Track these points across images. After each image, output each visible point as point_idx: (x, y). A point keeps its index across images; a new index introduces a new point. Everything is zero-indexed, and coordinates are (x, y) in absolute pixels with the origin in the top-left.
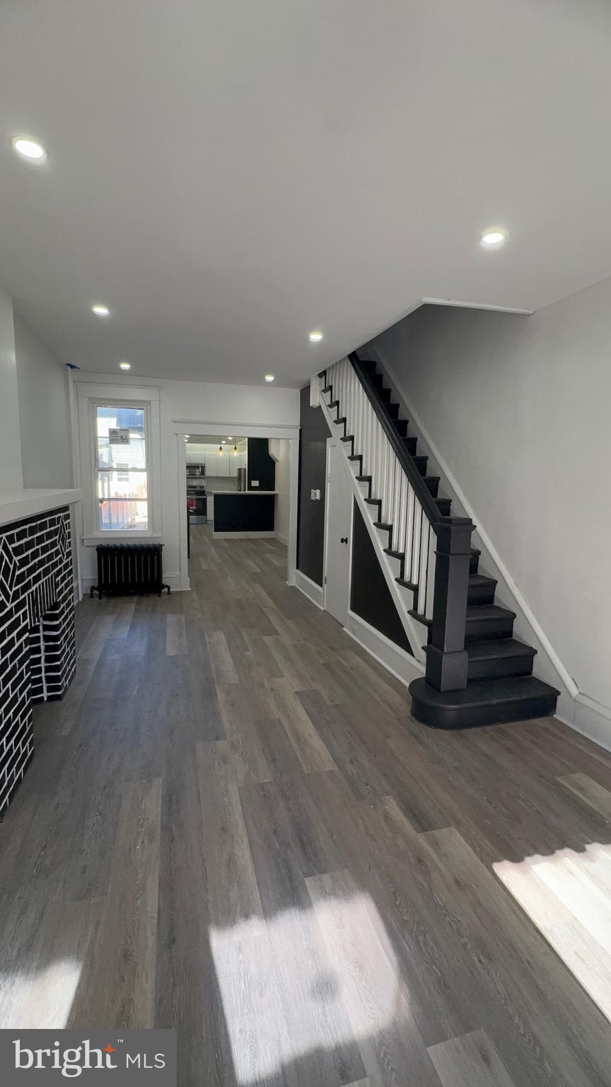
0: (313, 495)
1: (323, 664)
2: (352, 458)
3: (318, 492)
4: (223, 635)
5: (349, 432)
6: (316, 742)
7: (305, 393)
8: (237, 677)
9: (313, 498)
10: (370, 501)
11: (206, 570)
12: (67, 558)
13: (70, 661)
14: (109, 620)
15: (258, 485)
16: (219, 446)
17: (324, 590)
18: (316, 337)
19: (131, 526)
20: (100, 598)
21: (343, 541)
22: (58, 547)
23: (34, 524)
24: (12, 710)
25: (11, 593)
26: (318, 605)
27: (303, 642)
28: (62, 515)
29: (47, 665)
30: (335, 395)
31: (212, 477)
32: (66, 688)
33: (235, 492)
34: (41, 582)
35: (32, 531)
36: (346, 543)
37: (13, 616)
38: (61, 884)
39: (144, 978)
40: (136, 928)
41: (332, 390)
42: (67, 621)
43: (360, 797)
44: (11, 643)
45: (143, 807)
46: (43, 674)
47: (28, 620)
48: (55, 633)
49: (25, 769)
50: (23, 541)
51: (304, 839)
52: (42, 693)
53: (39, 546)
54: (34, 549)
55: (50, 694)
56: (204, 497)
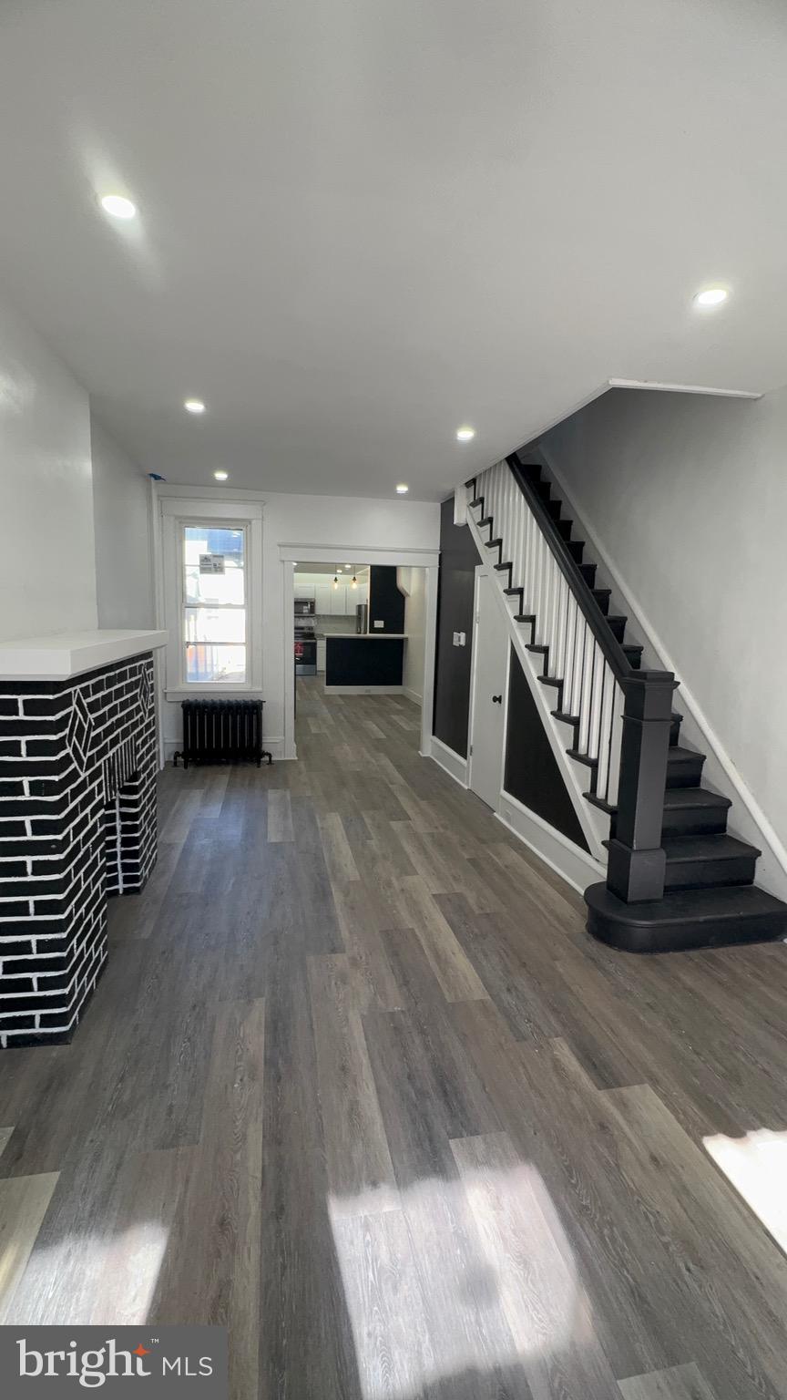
0: (455, 639)
1: (468, 860)
2: (509, 592)
3: (463, 635)
4: (339, 817)
5: (506, 558)
6: (461, 962)
7: (447, 507)
8: (357, 872)
9: (456, 643)
10: (532, 647)
11: (316, 734)
12: (149, 716)
13: (150, 845)
14: (197, 795)
15: (382, 626)
16: (334, 576)
17: (469, 763)
18: (465, 434)
19: (222, 677)
20: (186, 767)
21: (495, 699)
22: (139, 703)
23: (112, 674)
24: (84, 906)
25: (85, 760)
26: (461, 783)
27: (442, 830)
28: (143, 662)
29: (123, 849)
30: (487, 509)
31: (324, 616)
32: (146, 880)
33: (354, 635)
34: (119, 746)
35: (110, 682)
36: (500, 702)
37: (86, 788)
38: (142, 1127)
39: (246, 1255)
40: (235, 1189)
41: (483, 503)
42: (148, 795)
43: (521, 1038)
44: (84, 822)
45: (241, 1035)
46: (119, 861)
47: (104, 793)
48: (134, 810)
49: (98, 979)
50: (99, 695)
51: (447, 1088)
52: (118, 884)
53: (117, 702)
54: (111, 705)
55: (127, 886)
56: (314, 641)
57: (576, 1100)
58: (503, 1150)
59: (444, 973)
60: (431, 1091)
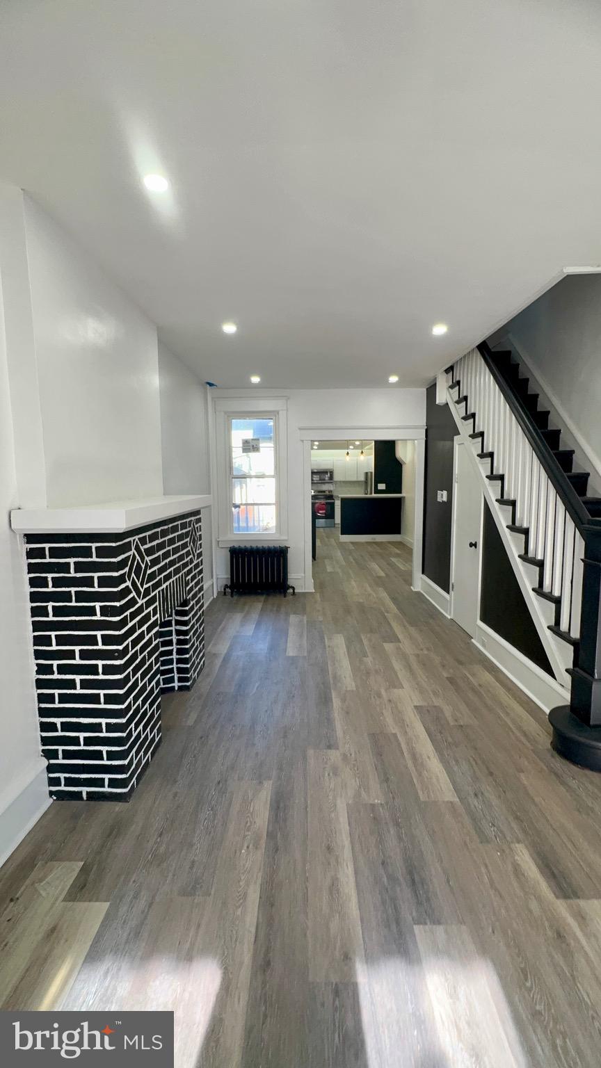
0: (439, 496)
1: (447, 678)
2: (482, 456)
3: (445, 493)
4: (343, 638)
5: (479, 427)
6: (435, 765)
7: (431, 391)
8: (353, 683)
9: (439, 500)
10: (502, 501)
11: (330, 572)
12: (198, 558)
13: (199, 654)
14: (238, 617)
15: (384, 488)
16: (346, 451)
17: (451, 597)
18: (440, 330)
19: (266, 529)
20: (232, 596)
21: (471, 545)
22: (189, 548)
23: (166, 527)
24: (141, 698)
25: (142, 591)
26: (444, 613)
27: (426, 652)
28: (193, 518)
29: (178, 657)
30: (463, 390)
31: (340, 482)
32: (195, 679)
33: (362, 495)
34: (171, 580)
35: (164, 533)
36: (476, 547)
37: (143, 612)
38: (170, 874)
39: (236, 1000)
40: (234, 939)
41: (459, 385)
42: (197, 617)
43: (485, 840)
44: (141, 636)
45: (251, 809)
46: (175, 666)
47: (158, 615)
48: (185, 628)
49: (153, 754)
50: (155, 543)
51: (415, 877)
52: (174, 682)
53: (171, 548)
54: (165, 550)
55: (180, 684)
56: (332, 501)
57: (534, 905)
58: (463, 943)
59: (420, 774)
60: (401, 879)
